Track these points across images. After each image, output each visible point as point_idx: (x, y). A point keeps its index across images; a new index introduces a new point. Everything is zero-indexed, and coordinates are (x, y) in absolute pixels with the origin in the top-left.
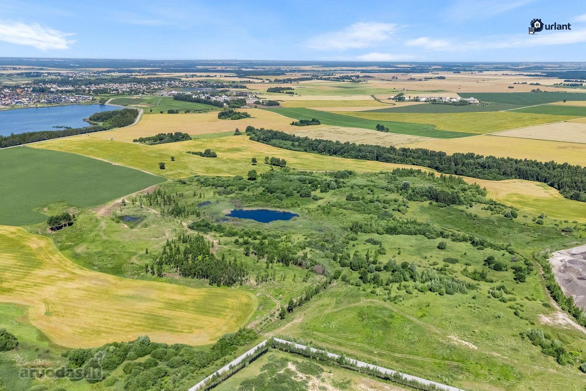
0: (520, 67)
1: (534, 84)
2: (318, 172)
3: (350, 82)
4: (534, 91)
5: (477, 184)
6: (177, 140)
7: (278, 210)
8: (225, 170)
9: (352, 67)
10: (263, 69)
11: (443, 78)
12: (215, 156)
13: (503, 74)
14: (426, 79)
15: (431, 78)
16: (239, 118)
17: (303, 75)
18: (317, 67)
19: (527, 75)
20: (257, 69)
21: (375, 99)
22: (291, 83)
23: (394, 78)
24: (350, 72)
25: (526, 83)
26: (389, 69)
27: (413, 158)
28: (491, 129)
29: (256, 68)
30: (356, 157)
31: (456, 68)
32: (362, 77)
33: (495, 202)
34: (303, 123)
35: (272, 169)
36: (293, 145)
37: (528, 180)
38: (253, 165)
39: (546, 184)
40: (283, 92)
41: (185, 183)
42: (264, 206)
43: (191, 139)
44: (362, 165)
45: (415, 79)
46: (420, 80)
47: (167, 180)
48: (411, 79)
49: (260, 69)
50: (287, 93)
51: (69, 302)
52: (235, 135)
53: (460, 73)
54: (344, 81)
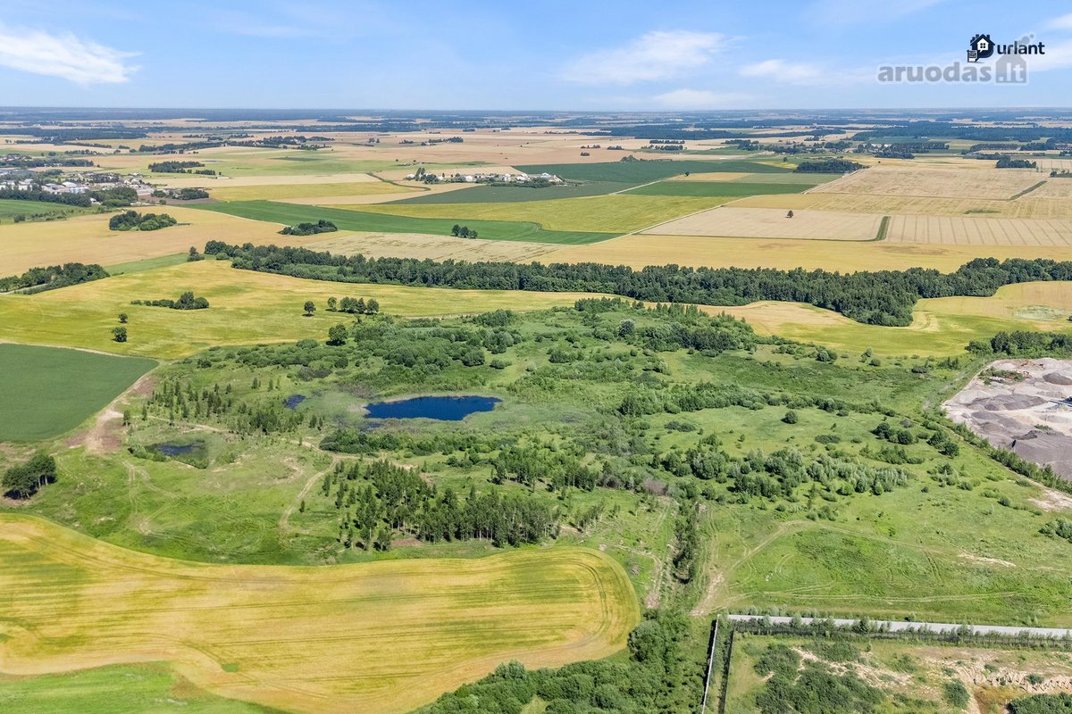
0: (558, 120)
1: (613, 149)
2: (446, 317)
3: (299, 148)
4: (625, 159)
5: (726, 314)
6: (82, 279)
7: (451, 394)
8: (259, 330)
9: (266, 120)
10: (84, 125)
11: (459, 140)
12: (205, 306)
13: (546, 133)
14: (433, 142)
15: (440, 141)
16: (159, 227)
17: (187, 137)
18: (200, 121)
19: (584, 134)
20: (71, 125)
21: (383, 181)
22: (181, 152)
23: (371, 140)
24: (277, 130)
25: (598, 147)
26: (344, 124)
27: (585, 280)
28: (632, 224)
29: (66, 125)
30: (481, 286)
31: (458, 123)
32: (310, 140)
33: (782, 339)
34: (306, 229)
35: (359, 321)
36: (341, 272)
37: (781, 300)
38: (307, 315)
39: (810, 305)
40: (190, 172)
41: (209, 365)
42: (419, 391)
43: (108, 276)
44: (505, 298)
45: (412, 142)
46: (423, 144)
47: (157, 364)
48: (406, 142)
49: (78, 125)
50: (198, 172)
51: (248, 635)
52: (191, 260)
53: (474, 130)
54: (285, 147)
